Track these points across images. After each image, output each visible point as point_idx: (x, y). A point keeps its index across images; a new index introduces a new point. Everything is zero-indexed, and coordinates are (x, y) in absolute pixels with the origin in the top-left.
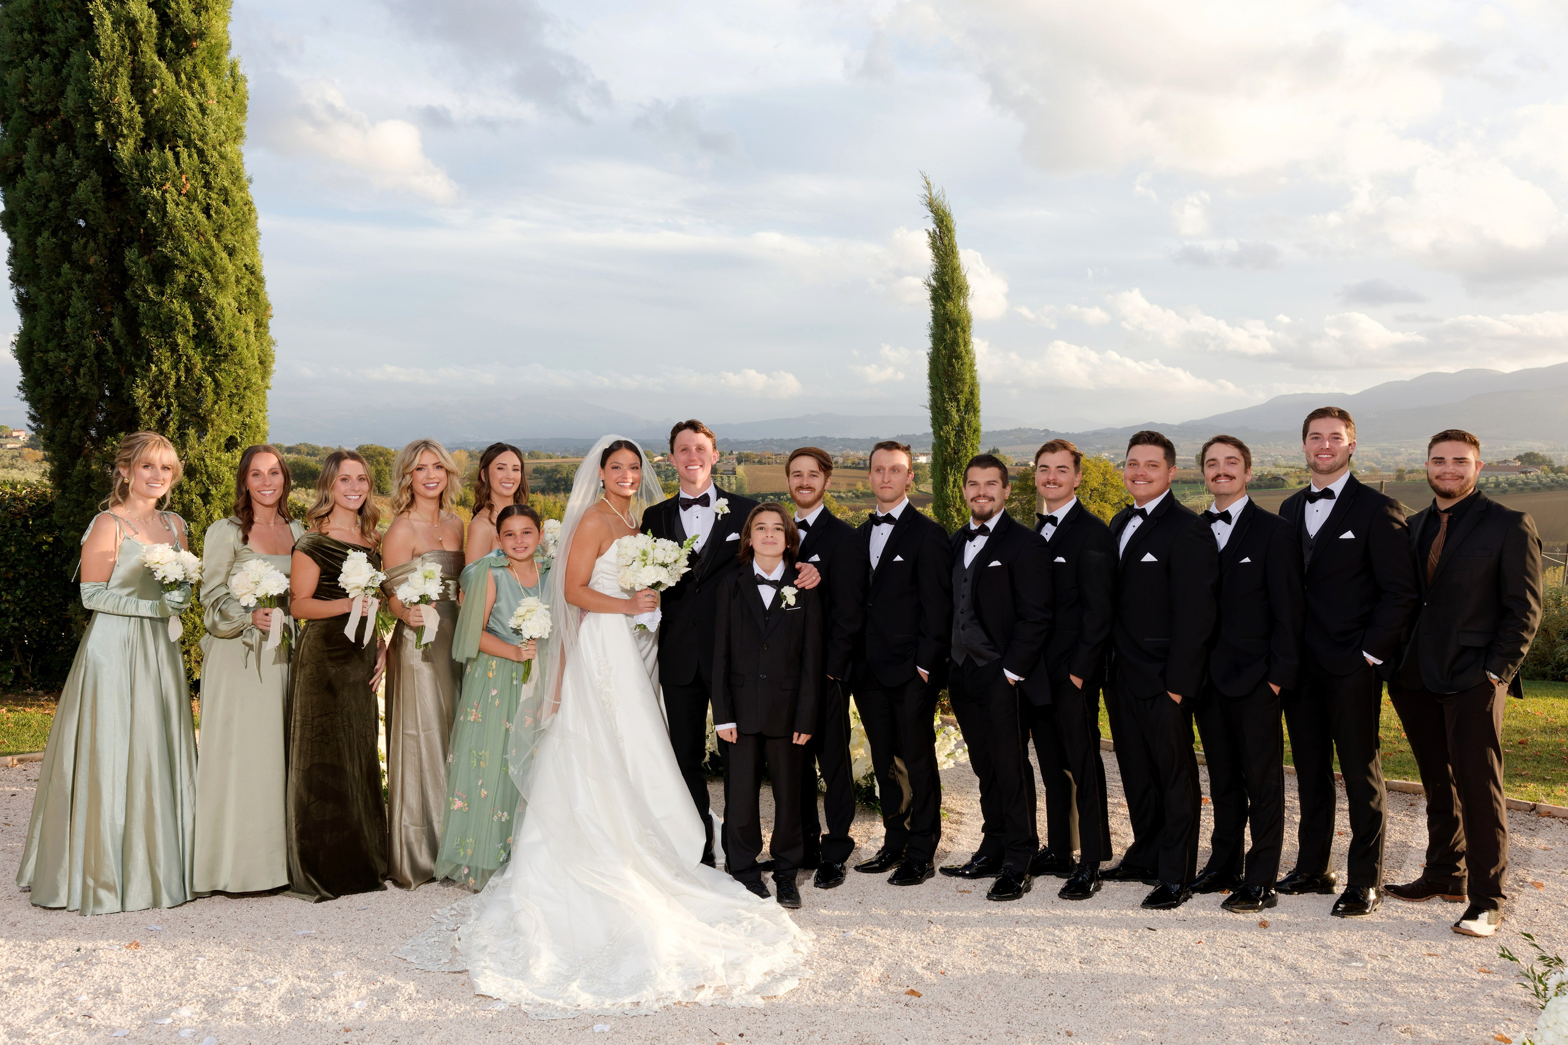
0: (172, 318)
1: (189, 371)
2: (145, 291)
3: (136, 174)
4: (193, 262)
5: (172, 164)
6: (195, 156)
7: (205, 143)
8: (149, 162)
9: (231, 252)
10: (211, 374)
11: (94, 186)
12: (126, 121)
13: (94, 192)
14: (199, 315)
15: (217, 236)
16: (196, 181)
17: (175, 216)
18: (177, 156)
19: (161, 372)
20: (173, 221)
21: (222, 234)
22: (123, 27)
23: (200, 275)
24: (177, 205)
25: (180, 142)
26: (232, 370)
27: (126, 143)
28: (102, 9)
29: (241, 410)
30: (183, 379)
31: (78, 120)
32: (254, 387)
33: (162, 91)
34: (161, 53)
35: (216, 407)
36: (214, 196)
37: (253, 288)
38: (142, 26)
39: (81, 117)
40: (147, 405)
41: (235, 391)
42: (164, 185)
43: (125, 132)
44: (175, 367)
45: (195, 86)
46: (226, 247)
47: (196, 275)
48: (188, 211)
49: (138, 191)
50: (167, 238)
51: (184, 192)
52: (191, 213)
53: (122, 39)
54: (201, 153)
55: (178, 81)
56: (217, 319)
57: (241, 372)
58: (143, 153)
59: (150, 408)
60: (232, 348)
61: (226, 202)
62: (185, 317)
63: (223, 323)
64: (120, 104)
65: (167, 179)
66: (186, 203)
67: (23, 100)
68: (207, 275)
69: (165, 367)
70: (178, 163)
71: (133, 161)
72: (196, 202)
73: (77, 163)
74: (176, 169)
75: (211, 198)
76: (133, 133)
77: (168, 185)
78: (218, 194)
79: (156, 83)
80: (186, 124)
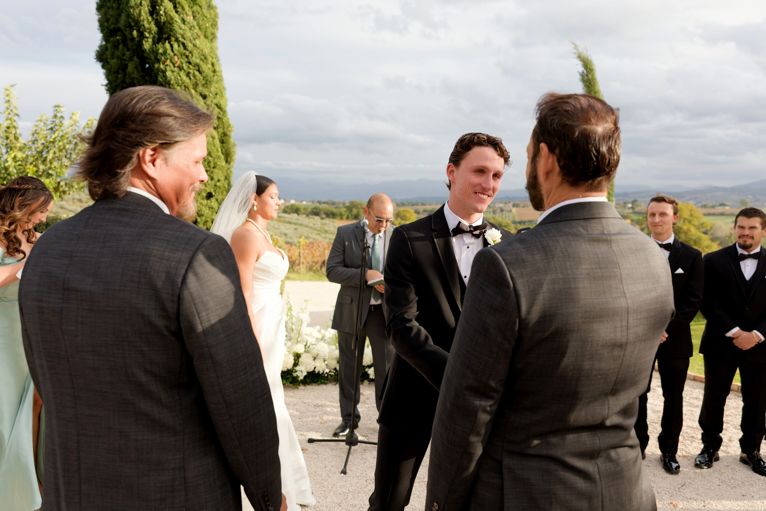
3: (153, 57)
5: (169, 51)
6: (181, 47)
7: (185, 39)
8: (158, 50)
9: (204, 97)
11: (136, 64)
12: (148, 29)
13: (136, 68)
15: (195, 89)
16: (183, 59)
17: (171, 78)
18: (172, 46)
20: (170, 81)
21: (197, 87)
24: (173, 72)
25: (173, 39)
27: (147, 41)
31: (126, 31)
33: (165, 12)
36: (191, 67)
37: (220, 116)
39: (128, 29)
42: (166, 62)
43: (147, 35)
45: (182, 11)
46: (201, 95)
48: (178, 75)
49: (154, 66)
51: (177, 65)
52: (180, 76)
54: (184, 45)
55: (175, 7)
58: (155, 46)
61: (199, 71)
64: (144, 20)
65: (167, 59)
66: (178, 71)
67: (106, 24)
70: (172, 50)
71: (151, 50)
72: (183, 71)
73: (128, 53)
74: (172, 54)
75: (190, 69)
76: (152, 36)
77: (168, 62)
78: (194, 66)
79: (162, 8)
80: (175, 29)
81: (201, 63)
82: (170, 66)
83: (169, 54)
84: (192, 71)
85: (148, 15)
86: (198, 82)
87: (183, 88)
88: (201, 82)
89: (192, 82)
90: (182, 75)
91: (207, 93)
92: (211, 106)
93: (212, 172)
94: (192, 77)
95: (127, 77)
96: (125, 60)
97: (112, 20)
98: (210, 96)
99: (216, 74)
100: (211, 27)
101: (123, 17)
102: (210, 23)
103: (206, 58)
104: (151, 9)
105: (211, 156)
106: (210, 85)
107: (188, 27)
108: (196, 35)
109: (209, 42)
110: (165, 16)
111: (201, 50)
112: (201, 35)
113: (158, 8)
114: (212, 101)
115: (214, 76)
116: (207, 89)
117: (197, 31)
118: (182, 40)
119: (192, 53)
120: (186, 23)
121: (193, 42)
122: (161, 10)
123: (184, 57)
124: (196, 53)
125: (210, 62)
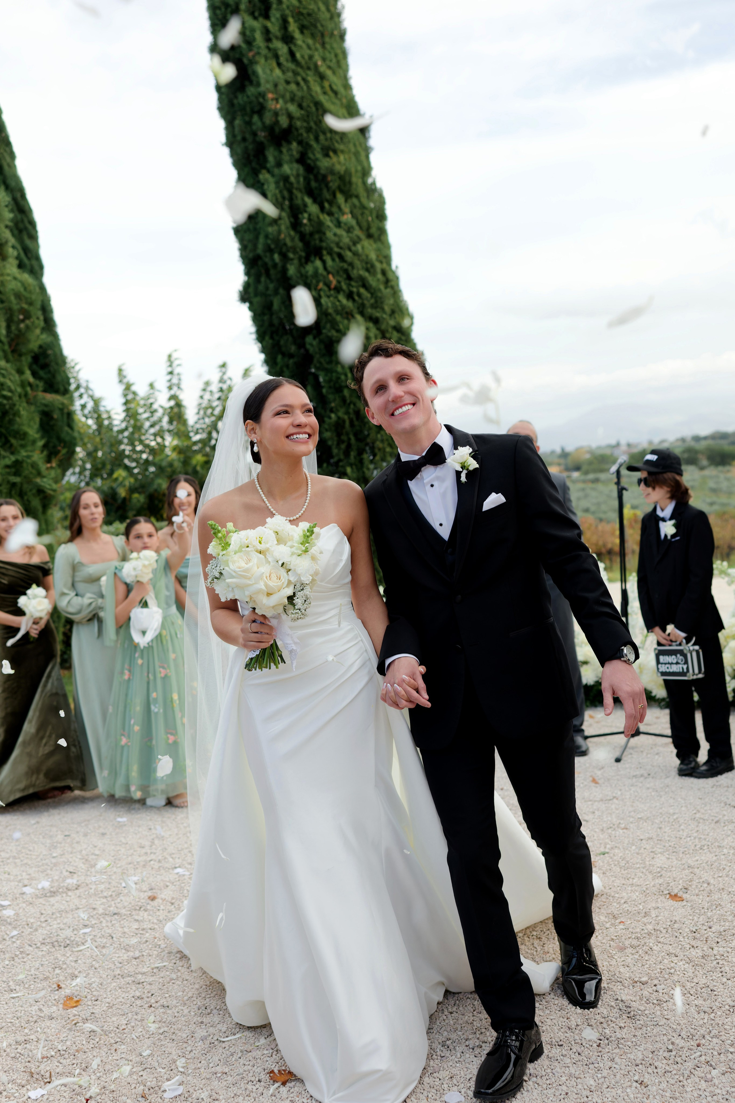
0: (338, 378)
2: (321, 363)
5: (321, 270)
6: (337, 260)
7: (341, 248)
8: (307, 272)
12: (291, 248)
15: (362, 313)
16: (341, 276)
17: (328, 307)
18: (324, 262)
19: (339, 418)
20: (327, 309)
21: (364, 311)
22: (281, 184)
24: (328, 297)
25: (325, 252)
28: (267, 176)
30: (355, 419)
31: (267, 256)
33: (310, 220)
34: (310, 193)
35: (379, 436)
36: (353, 283)
38: (292, 179)
39: (268, 254)
40: (335, 443)
42: (318, 286)
43: (291, 256)
44: (347, 413)
45: (334, 209)
48: (336, 300)
50: (326, 323)
51: (333, 286)
52: (339, 301)
53: (281, 192)
54: (341, 257)
55: (322, 209)
58: (304, 268)
59: (338, 444)
61: (364, 286)
62: (346, 375)
65: (320, 281)
66: (335, 295)
69: (341, 414)
70: (325, 268)
71: (299, 275)
72: (342, 293)
73: (271, 286)
74: (325, 273)
75: (353, 286)
76: (297, 256)
77: (321, 285)
78: (356, 282)
79: (306, 215)
80: (327, 238)
81: (366, 274)
82: (324, 291)
83: (322, 275)
84: (355, 290)
85: (290, 229)
86: (366, 302)
87: (345, 315)
88: (368, 302)
89: (356, 305)
90: (342, 298)
91: (378, 315)
92: (387, 331)
94: (356, 298)
95: (274, 317)
96: (270, 295)
97: (250, 246)
98: (384, 319)
99: (390, 284)
100: (376, 221)
101: (261, 240)
102: (374, 215)
103: (373, 266)
104: (292, 220)
106: (382, 303)
107: (344, 230)
108: (355, 238)
109: (375, 241)
110: (311, 225)
111: (364, 257)
112: (362, 236)
113: (300, 216)
114: (388, 323)
115: (386, 288)
116: (378, 310)
117: (357, 232)
118: (336, 250)
119: (351, 264)
120: (342, 225)
121: (353, 248)
122: (304, 218)
123: (341, 273)
124: (357, 263)
125: (379, 270)
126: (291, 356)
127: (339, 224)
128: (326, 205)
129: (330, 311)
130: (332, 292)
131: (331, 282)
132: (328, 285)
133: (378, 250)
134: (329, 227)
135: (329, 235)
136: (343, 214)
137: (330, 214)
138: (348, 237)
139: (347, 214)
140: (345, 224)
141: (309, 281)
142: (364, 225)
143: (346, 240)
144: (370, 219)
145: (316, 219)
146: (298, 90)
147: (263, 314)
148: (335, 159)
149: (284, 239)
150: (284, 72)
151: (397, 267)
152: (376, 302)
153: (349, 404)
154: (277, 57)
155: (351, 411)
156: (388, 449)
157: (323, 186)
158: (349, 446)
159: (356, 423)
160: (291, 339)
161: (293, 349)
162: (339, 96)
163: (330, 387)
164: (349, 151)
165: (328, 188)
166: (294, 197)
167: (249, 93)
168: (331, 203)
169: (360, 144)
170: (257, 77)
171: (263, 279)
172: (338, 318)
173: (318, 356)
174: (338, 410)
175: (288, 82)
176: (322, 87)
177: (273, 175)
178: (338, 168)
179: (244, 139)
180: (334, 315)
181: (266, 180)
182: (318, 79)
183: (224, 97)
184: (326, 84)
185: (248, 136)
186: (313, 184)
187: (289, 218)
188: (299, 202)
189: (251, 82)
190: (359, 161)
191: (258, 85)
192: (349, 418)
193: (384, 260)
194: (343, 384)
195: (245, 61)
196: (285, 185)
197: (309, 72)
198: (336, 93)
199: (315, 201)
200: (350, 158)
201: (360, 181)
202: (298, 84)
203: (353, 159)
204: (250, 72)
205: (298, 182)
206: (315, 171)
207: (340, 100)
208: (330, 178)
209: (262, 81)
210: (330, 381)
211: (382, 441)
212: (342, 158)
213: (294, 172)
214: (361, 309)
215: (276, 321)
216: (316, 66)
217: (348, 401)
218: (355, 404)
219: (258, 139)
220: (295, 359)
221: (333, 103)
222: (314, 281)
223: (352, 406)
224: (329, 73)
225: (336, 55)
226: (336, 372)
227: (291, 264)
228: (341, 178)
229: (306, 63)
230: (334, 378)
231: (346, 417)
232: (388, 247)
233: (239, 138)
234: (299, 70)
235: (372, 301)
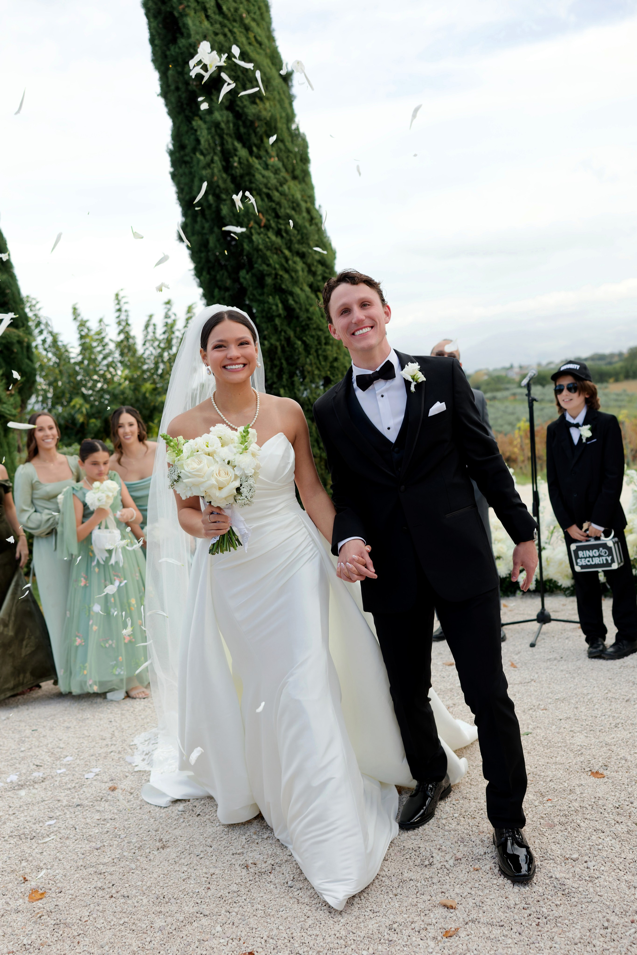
0: (271, 308)
1: (288, 340)
2: (254, 295)
4: (275, 269)
6: (266, 199)
7: (269, 189)
9: (302, 256)
10: (300, 339)
12: (224, 189)
14: (285, 303)
15: (290, 249)
16: (270, 215)
17: (259, 243)
19: (271, 345)
20: (258, 245)
22: (213, 130)
23: (281, 276)
24: (259, 234)
26: (314, 333)
28: (200, 122)
29: (326, 358)
30: (286, 345)
32: (331, 342)
33: (240, 163)
34: (240, 138)
35: (308, 360)
37: (326, 275)
38: (223, 125)
41: (319, 347)
43: (224, 197)
44: (279, 340)
45: (262, 153)
46: (298, 254)
47: (279, 277)
48: (266, 237)
50: (257, 258)
51: (262, 224)
52: (269, 238)
53: (213, 137)
54: (269, 197)
55: (251, 153)
56: (296, 302)
57: (320, 333)
60: (310, 319)
62: (277, 306)
63: (300, 304)
65: (251, 220)
66: (264, 232)
68: (286, 276)
69: (273, 341)
71: (231, 214)
72: (271, 230)
73: (207, 225)
74: (255, 212)
75: (281, 224)
77: (252, 223)
78: (284, 220)
79: (236, 159)
80: (256, 180)
82: (255, 229)
83: (252, 214)
84: (282, 227)
85: (222, 172)
86: (293, 238)
87: (274, 251)
88: (296, 237)
89: (284, 241)
90: (271, 234)
91: (304, 250)
92: (313, 265)
93: (325, 351)
94: (284, 235)
95: (210, 254)
96: (206, 234)
97: (186, 189)
98: (309, 253)
99: (314, 222)
100: (300, 164)
102: (298, 158)
103: (298, 205)
104: (224, 163)
105: (321, 330)
106: (307, 239)
107: (272, 172)
108: (282, 179)
109: (300, 183)
110: (241, 168)
111: (290, 197)
112: (288, 177)
113: (231, 160)
114: (313, 258)
115: (311, 225)
116: (304, 245)
117: (283, 173)
118: (265, 190)
119: (279, 204)
120: (270, 167)
121: (280, 189)
122: (235, 162)
123: (270, 212)
124: (284, 202)
125: (304, 209)
126: (227, 289)
127: (266, 166)
128: (255, 149)
129: (261, 247)
130: (262, 230)
131: (261, 220)
132: (258, 223)
133: (303, 191)
134: (257, 169)
135: (258, 176)
136: (271, 157)
137: (259, 157)
138: (275, 178)
139: (274, 157)
140: (273, 166)
141: (241, 220)
142: (290, 167)
143: (273, 181)
144: (295, 162)
145: (245, 162)
146: (226, 41)
147: (200, 251)
148: (261, 106)
149: (217, 181)
150: (212, 25)
151: (320, 206)
152: (302, 238)
153: (281, 332)
154: (205, 9)
155: (282, 338)
156: (316, 372)
157: (251, 131)
158: (281, 370)
159: (287, 349)
160: (226, 274)
161: (228, 283)
162: (263, 47)
163: (263, 317)
164: (274, 98)
165: (256, 133)
166: (225, 142)
167: (181, 45)
168: (258, 148)
169: (284, 92)
170: (188, 29)
171: (199, 219)
172: (268, 253)
173: (251, 288)
174: (271, 338)
175: (216, 34)
176: (248, 38)
177: (205, 122)
178: (264, 114)
179: (177, 89)
180: (265, 251)
181: (199, 126)
182: (243, 30)
183: (157, 48)
184: (251, 35)
185: (180, 85)
186: (242, 130)
187: (221, 161)
188: (230, 147)
189: (182, 34)
190: (283, 108)
191: (189, 36)
192: (281, 344)
193: (308, 200)
194: (275, 314)
195: (176, 14)
196: (216, 131)
197: (235, 24)
198: (260, 44)
199: (244, 146)
200: (275, 106)
201: (285, 126)
202: (225, 35)
203: (278, 106)
204: (181, 24)
205: (228, 128)
206: (243, 118)
207: (264, 50)
208: (257, 124)
209: (192, 32)
210: (263, 311)
211: (311, 364)
212: (267, 104)
213: (225, 119)
214: (289, 245)
215: (212, 258)
216: (241, 18)
217: (279, 329)
218: (285, 332)
219: (190, 88)
220: (231, 293)
221: (258, 54)
222: (246, 220)
223: (283, 334)
224: (253, 24)
225: (259, 8)
226: (268, 302)
227: (224, 205)
228: (267, 124)
229: (232, 15)
230: (266, 309)
231: (278, 344)
232: (312, 188)
233: (173, 87)
234: (226, 22)
235: (299, 237)
